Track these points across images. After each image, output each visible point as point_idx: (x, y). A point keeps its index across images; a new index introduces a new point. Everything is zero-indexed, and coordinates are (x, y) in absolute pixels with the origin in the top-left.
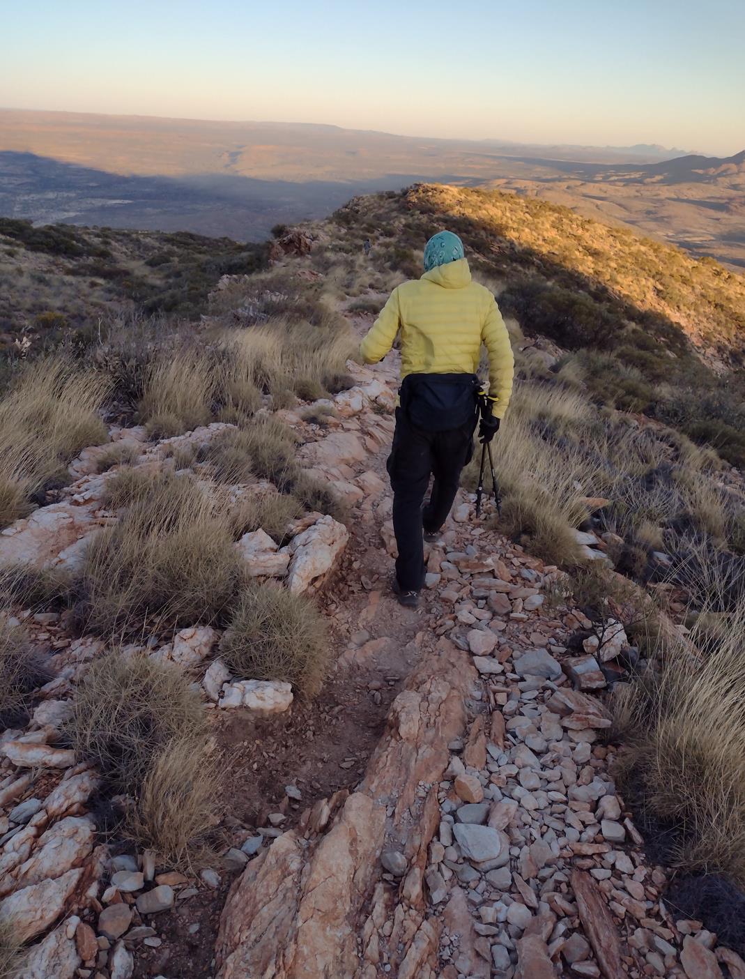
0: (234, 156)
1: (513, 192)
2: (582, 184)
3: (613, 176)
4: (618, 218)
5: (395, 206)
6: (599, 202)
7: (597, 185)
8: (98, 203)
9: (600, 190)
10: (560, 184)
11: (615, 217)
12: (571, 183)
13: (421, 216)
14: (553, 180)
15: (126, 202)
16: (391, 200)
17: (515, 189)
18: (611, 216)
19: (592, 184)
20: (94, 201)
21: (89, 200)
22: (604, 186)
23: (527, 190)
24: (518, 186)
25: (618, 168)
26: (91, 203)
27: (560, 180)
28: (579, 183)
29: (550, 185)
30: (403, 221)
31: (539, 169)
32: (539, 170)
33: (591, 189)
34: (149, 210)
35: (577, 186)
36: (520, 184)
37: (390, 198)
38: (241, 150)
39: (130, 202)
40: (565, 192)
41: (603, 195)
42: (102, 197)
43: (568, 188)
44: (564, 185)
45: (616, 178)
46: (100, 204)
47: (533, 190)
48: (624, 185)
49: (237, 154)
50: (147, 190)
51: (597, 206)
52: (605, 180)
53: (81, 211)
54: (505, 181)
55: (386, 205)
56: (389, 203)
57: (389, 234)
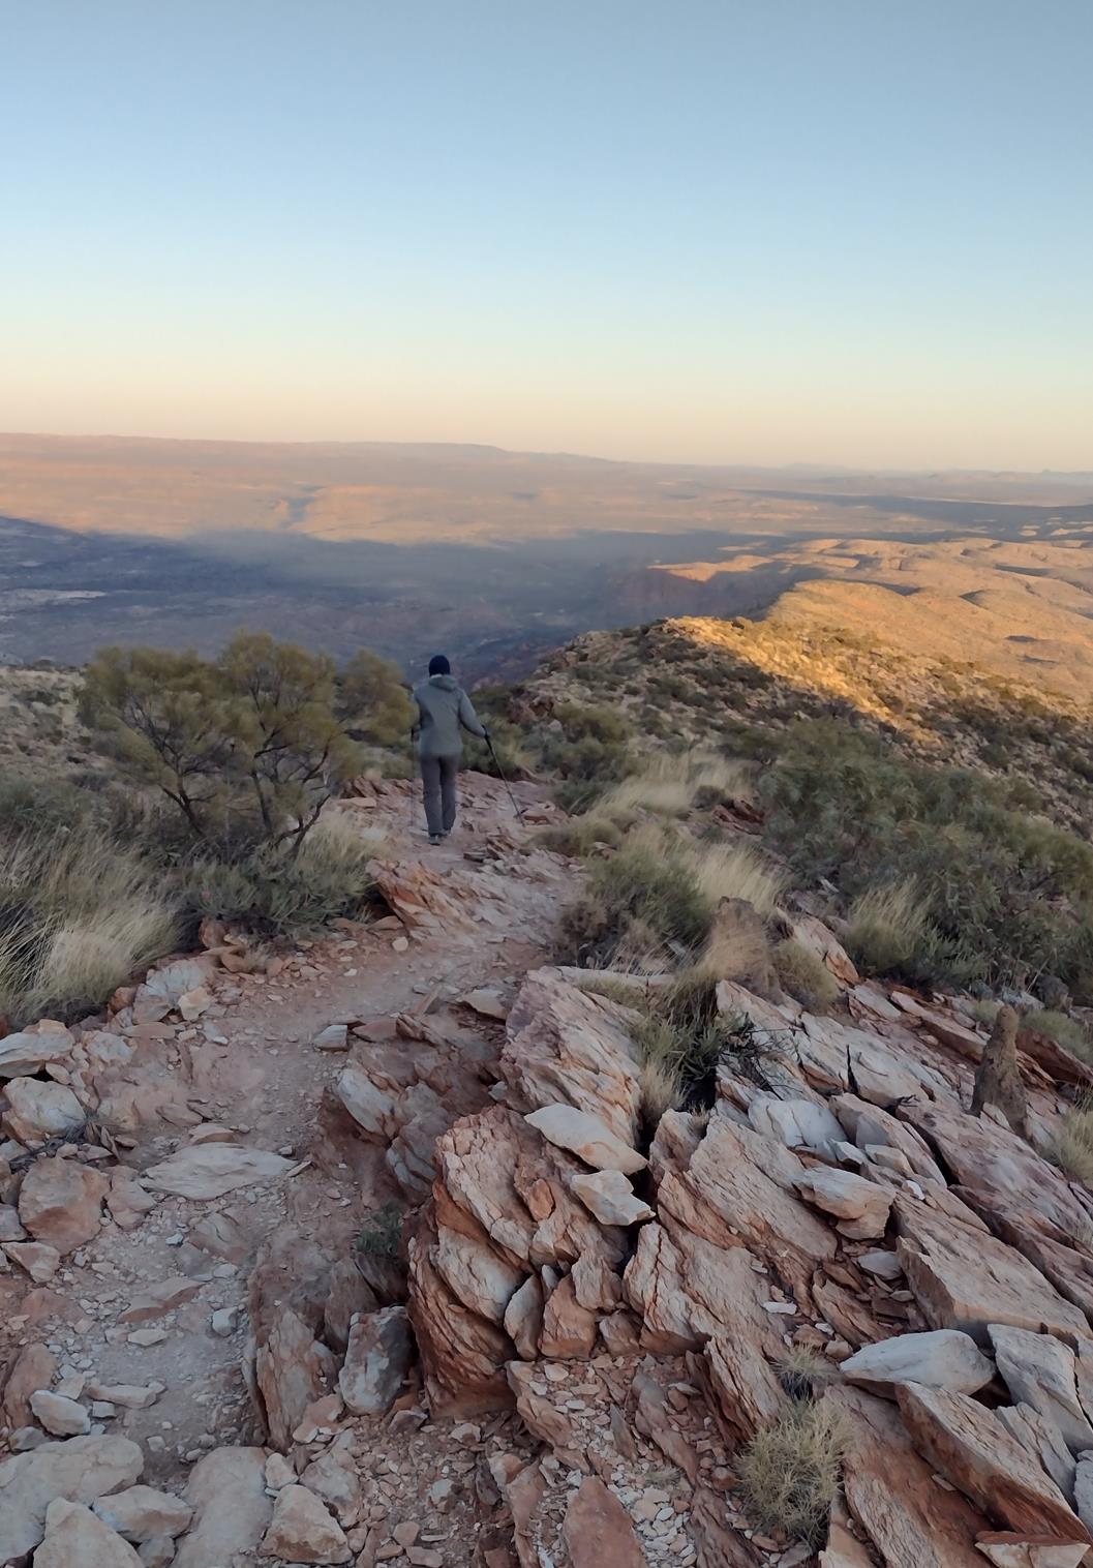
0: (299, 506)
1: (853, 563)
2: (994, 546)
3: (1058, 528)
4: (1074, 611)
5: (634, 650)
6: (1032, 580)
7: (1025, 546)
8: (39, 597)
9: (1033, 555)
10: (948, 546)
11: (1067, 608)
12: (972, 544)
13: (666, 667)
14: (934, 538)
15: (94, 594)
16: (628, 640)
17: (856, 557)
18: (1058, 605)
19: (1015, 546)
20: (31, 594)
21: (23, 593)
22: (1040, 548)
23: (879, 560)
24: (859, 552)
25: (1068, 514)
26: (26, 598)
27: (948, 537)
28: (990, 542)
29: (928, 548)
30: (647, 674)
31: (904, 518)
32: (904, 521)
33: (1013, 554)
34: (138, 609)
35: (985, 550)
36: (867, 548)
37: (626, 636)
38: (313, 495)
39: (102, 594)
40: (961, 561)
41: (1040, 566)
42: (47, 587)
43: (966, 553)
44: (956, 548)
45: (1065, 532)
46: (43, 600)
47: (892, 559)
48: (1083, 546)
49: (305, 502)
50: (133, 572)
51: (1028, 587)
52: (1043, 536)
53: (7, 613)
54: (835, 542)
55: (622, 648)
56: (626, 644)
57: (634, 692)
